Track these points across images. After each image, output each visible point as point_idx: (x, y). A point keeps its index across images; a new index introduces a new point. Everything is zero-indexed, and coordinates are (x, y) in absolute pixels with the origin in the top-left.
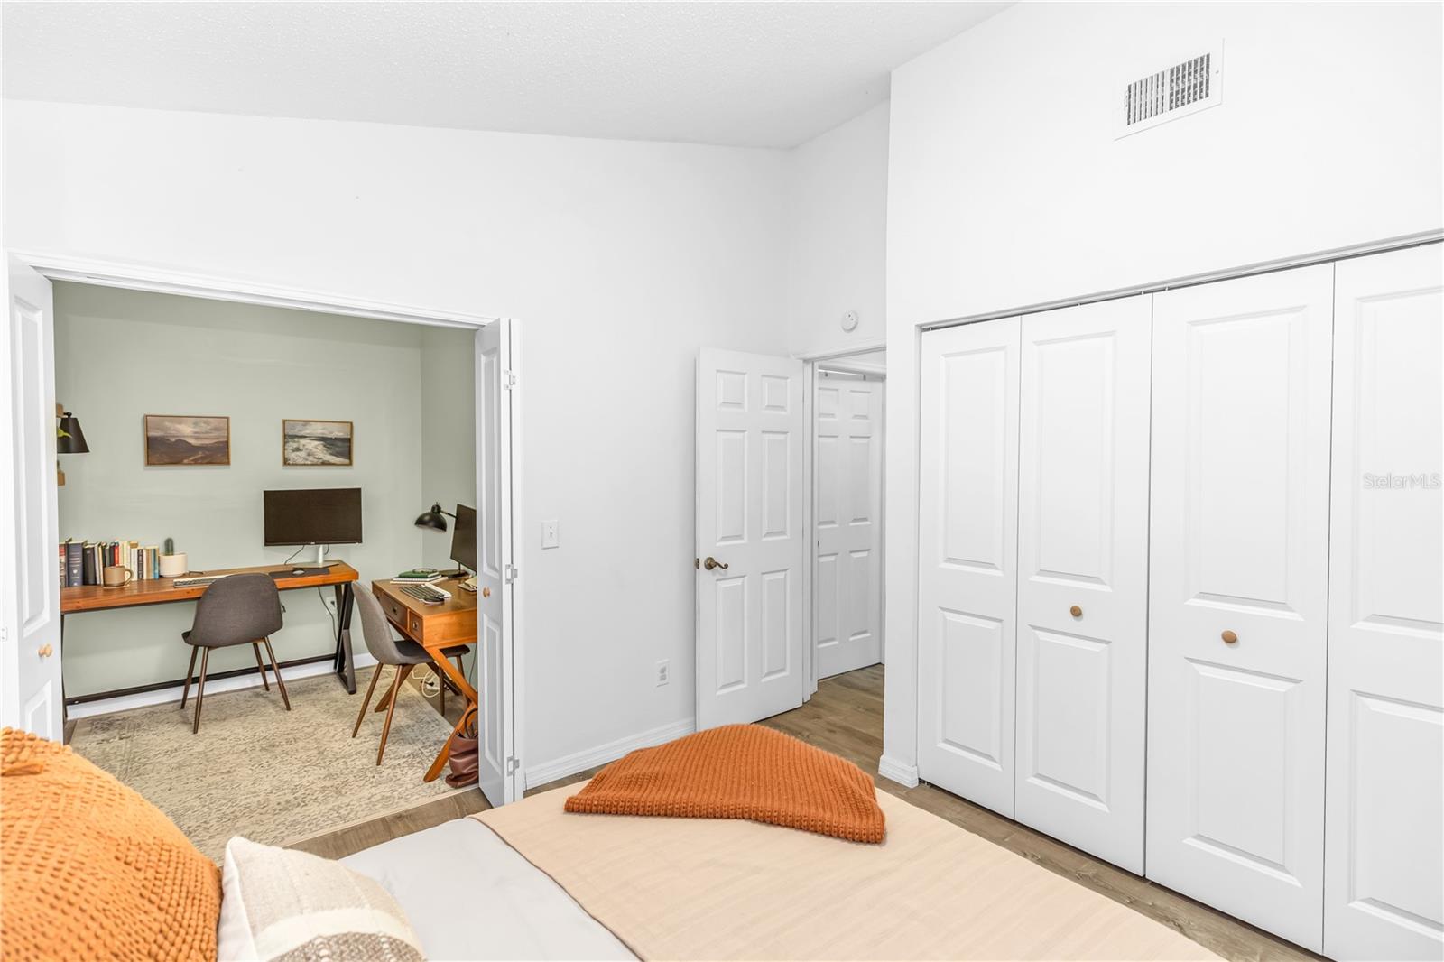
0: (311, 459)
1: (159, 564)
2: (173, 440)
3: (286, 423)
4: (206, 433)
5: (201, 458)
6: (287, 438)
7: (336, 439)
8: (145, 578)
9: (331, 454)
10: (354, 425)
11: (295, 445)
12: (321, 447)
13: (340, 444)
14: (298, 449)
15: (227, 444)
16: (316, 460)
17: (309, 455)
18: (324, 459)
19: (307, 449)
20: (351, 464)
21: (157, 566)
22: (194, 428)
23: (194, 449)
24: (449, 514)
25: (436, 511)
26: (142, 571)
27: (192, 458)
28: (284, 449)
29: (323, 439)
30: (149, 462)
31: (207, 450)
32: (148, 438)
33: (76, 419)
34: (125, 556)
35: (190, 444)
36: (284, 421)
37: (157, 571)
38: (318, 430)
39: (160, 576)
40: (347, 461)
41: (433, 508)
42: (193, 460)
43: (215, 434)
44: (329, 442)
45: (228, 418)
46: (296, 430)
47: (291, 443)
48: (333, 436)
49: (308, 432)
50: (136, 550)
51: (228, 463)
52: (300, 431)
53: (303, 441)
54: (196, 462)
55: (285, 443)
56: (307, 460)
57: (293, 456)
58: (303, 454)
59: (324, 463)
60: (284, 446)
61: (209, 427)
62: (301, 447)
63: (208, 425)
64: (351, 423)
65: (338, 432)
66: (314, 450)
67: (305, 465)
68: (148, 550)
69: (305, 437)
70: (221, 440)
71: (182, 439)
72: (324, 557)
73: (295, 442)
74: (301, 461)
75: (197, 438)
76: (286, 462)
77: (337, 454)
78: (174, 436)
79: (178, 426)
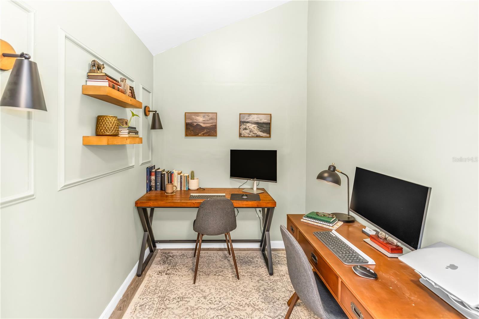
0: (251, 134)
1: (188, 183)
2: (195, 124)
3: (241, 115)
4: (208, 121)
5: (205, 133)
6: (242, 123)
7: (264, 123)
8: (183, 189)
9: (261, 131)
10: (272, 115)
11: (244, 127)
12: (256, 128)
13: (265, 126)
14: (245, 129)
15: (215, 126)
16: (253, 135)
17: (250, 132)
18: (258, 134)
19: (250, 129)
20: (270, 137)
21: (187, 184)
22: (203, 118)
23: (203, 128)
24: (341, 173)
25: (332, 169)
26: (182, 186)
27: (202, 133)
28: (240, 129)
29: (257, 123)
30: (187, 135)
31: (208, 129)
32: (186, 123)
33: (158, 114)
34: (176, 178)
35: (201, 126)
36: (240, 114)
37: (187, 187)
38: (254, 118)
39: (189, 189)
40: (268, 135)
41: (330, 167)
42: (202, 134)
43: (211, 121)
44: (260, 125)
45: (216, 113)
46: (245, 119)
47: (243, 126)
48: (262, 121)
49: (250, 120)
50: (180, 175)
51: (216, 136)
52: (247, 119)
53: (248, 125)
54: (204, 135)
55: (240, 125)
56: (250, 134)
57: (243, 132)
58: (248, 131)
59: (258, 136)
60: (240, 127)
61: (209, 118)
62: (247, 128)
63: (209, 116)
64: (271, 115)
65: (264, 120)
66: (253, 129)
67: (249, 137)
68: (184, 176)
69: (249, 122)
70: (213, 124)
71: (199, 123)
72: (257, 187)
73: (244, 125)
74: (247, 135)
75: (204, 123)
76: (240, 135)
77: (263, 131)
78: (196, 122)
79: (197, 118)
